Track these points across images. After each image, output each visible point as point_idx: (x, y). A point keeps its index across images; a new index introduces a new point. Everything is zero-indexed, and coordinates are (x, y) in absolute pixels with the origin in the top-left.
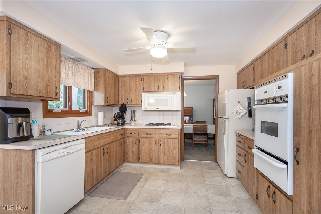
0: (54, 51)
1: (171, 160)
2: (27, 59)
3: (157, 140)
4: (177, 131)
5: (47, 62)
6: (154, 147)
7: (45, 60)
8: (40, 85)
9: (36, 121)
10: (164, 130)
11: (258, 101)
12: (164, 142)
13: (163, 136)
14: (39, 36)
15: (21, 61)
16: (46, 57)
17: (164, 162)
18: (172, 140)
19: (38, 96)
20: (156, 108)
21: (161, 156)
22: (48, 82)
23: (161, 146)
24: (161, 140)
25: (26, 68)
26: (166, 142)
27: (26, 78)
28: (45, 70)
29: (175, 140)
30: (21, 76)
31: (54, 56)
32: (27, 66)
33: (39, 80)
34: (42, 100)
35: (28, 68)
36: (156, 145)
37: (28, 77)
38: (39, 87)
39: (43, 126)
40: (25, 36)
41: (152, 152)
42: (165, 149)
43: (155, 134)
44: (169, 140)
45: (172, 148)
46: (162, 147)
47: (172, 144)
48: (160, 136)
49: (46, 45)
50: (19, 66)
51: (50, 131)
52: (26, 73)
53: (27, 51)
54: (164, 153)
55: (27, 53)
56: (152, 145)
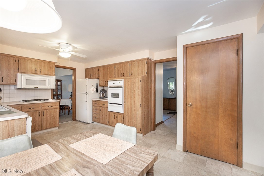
1: (52, 124)
3: (40, 112)
4: (56, 103)
6: (37, 118)
10: (46, 104)
11: (109, 86)
12: (47, 113)
13: (45, 108)
17: (47, 127)
18: (53, 110)
20: (35, 87)
21: (44, 123)
23: (44, 115)
24: (44, 111)
26: (48, 112)
29: (56, 110)
36: (39, 116)
41: (35, 122)
42: (47, 117)
43: (38, 107)
44: (51, 110)
45: (53, 115)
46: (45, 117)
47: (53, 113)
48: (43, 108)
54: (47, 120)
56: (35, 117)
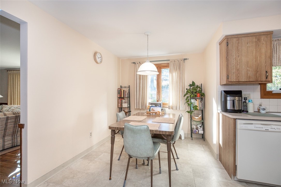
0: (264, 41)
2: (238, 57)
5: (256, 53)
7: (254, 52)
8: (249, 73)
9: (251, 100)
14: (249, 35)
15: (235, 60)
16: (255, 49)
19: (248, 81)
22: (258, 69)
25: (238, 63)
27: (238, 70)
28: (254, 60)
30: (234, 69)
31: (264, 45)
32: (238, 61)
33: (248, 69)
34: (259, 84)
35: (239, 63)
37: (240, 69)
38: (249, 75)
39: (260, 105)
40: (237, 42)
49: (254, 40)
50: (233, 63)
51: (264, 109)
52: (238, 67)
53: (239, 51)
55: (239, 53)
